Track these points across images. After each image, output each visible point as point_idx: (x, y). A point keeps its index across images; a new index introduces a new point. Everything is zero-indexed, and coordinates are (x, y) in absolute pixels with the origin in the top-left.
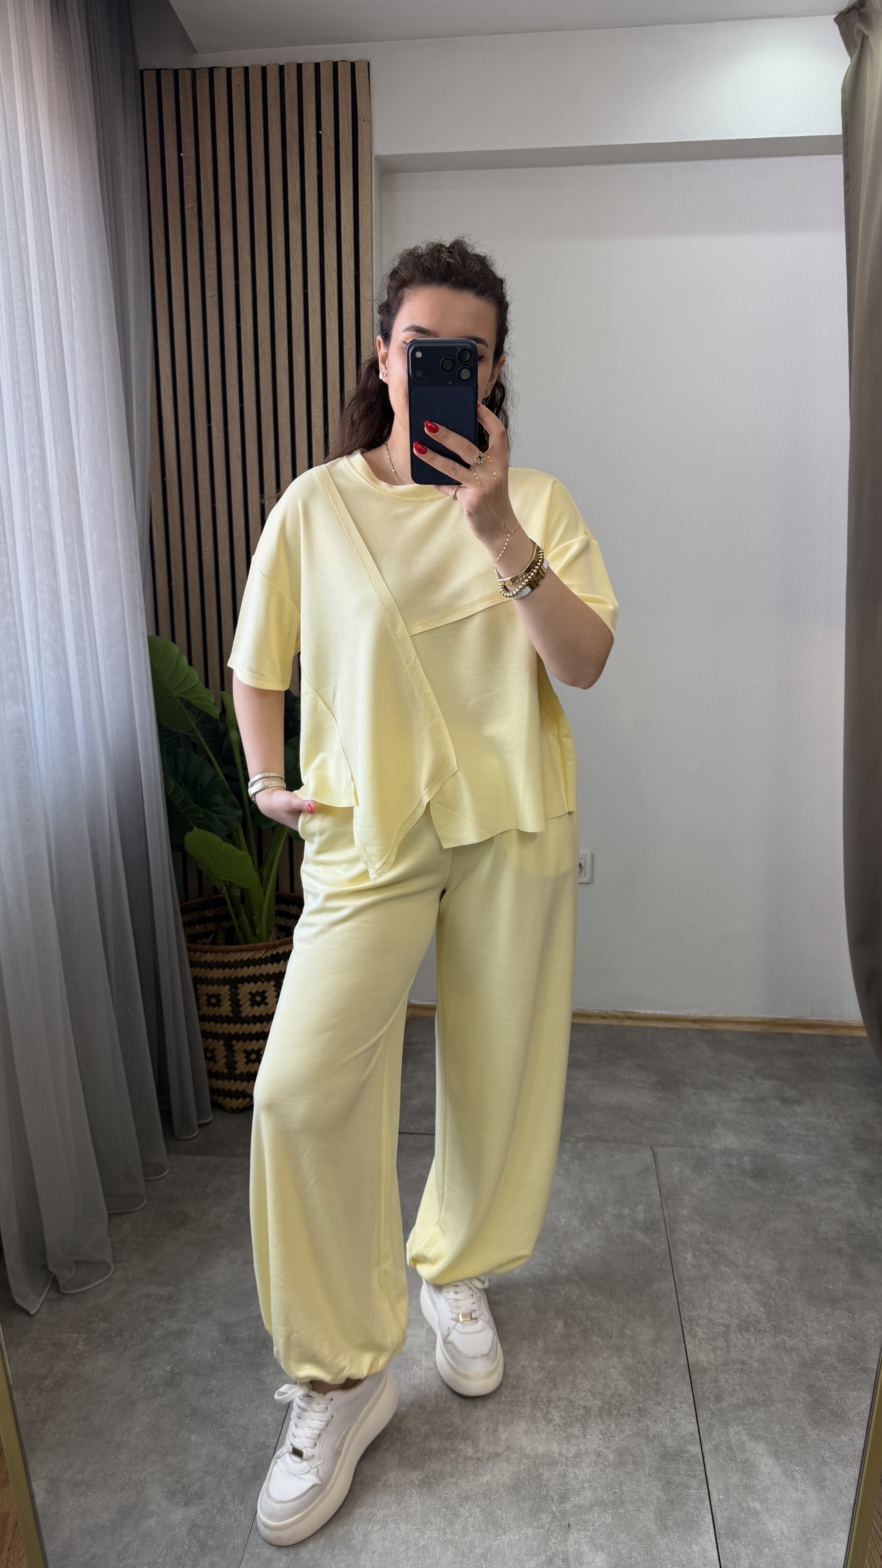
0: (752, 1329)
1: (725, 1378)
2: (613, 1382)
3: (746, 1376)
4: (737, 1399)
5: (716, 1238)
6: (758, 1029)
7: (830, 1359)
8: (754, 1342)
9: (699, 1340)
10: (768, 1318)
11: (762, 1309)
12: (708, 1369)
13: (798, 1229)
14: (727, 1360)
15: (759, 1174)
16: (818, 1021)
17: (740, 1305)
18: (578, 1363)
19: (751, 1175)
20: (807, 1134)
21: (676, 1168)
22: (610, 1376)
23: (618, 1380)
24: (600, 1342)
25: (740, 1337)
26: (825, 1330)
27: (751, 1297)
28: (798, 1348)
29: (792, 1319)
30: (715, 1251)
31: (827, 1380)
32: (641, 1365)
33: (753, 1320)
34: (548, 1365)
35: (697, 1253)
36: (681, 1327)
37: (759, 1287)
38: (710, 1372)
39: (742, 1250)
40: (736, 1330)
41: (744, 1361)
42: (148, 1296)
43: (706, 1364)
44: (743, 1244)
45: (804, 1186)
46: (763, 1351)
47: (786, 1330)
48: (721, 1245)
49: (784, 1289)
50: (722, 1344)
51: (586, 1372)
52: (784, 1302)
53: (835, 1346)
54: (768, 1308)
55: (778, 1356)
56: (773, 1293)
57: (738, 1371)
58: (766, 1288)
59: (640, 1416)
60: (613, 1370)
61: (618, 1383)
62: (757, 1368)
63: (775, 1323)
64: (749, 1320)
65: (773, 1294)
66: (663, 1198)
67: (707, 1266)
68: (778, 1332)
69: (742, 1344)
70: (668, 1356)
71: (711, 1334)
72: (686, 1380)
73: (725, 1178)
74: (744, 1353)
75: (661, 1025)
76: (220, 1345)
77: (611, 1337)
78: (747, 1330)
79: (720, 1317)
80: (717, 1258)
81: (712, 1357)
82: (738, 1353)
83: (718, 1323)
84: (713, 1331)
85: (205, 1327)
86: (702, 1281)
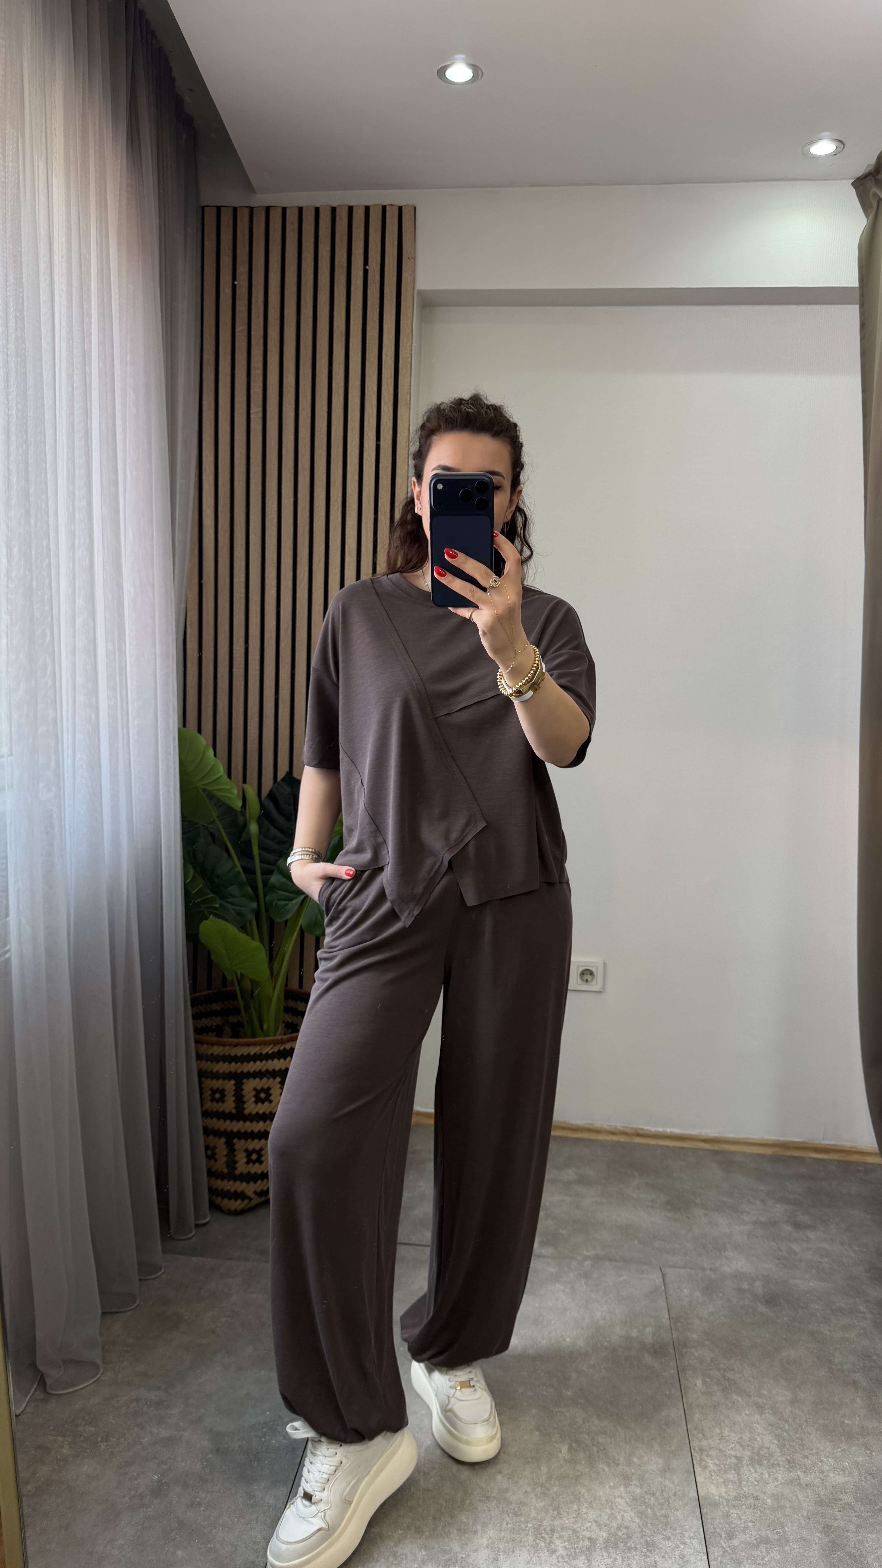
1: (737, 1514)
2: (619, 1512)
3: (759, 1513)
4: (750, 1537)
5: (727, 1365)
6: (769, 1151)
7: (848, 1498)
8: (767, 1477)
9: (710, 1471)
10: (781, 1451)
11: (776, 1442)
12: (719, 1503)
13: (812, 1359)
14: (739, 1494)
15: (771, 1300)
16: (830, 1145)
17: (753, 1437)
18: (583, 1491)
19: (763, 1300)
20: (821, 1260)
21: (685, 1291)
22: (616, 1506)
23: (625, 1511)
24: (607, 1470)
25: (752, 1470)
26: (842, 1468)
27: (764, 1428)
28: (814, 1485)
29: (807, 1454)
30: (726, 1378)
31: (845, 1520)
32: (649, 1496)
33: (766, 1453)
34: (551, 1492)
35: (707, 1380)
36: (690, 1457)
37: (772, 1418)
38: (721, 1507)
39: (753, 1378)
40: (749, 1463)
41: (757, 1497)
42: (137, 1400)
43: (717, 1498)
44: (754, 1372)
45: (818, 1314)
46: (776, 1487)
47: (801, 1465)
48: (732, 1372)
49: (798, 1421)
50: (734, 1477)
51: (592, 1501)
52: (798, 1435)
53: (852, 1485)
54: (781, 1441)
55: (793, 1493)
56: (786, 1425)
57: (751, 1507)
58: (780, 1420)
59: (648, 1550)
60: (620, 1500)
61: (625, 1515)
62: (771, 1504)
63: (789, 1457)
64: (762, 1453)
65: (786, 1427)
66: (672, 1321)
67: (718, 1394)
68: (792, 1467)
69: (755, 1478)
70: (678, 1488)
71: (722, 1466)
72: (696, 1514)
73: (736, 1303)
74: (756, 1487)
75: (671, 1143)
76: (210, 1456)
77: (618, 1465)
78: (760, 1463)
79: (732, 1448)
80: (728, 1386)
81: (724, 1490)
82: (751, 1488)
83: (730, 1454)
84: (724, 1463)
85: (195, 1436)
86: (712, 1409)
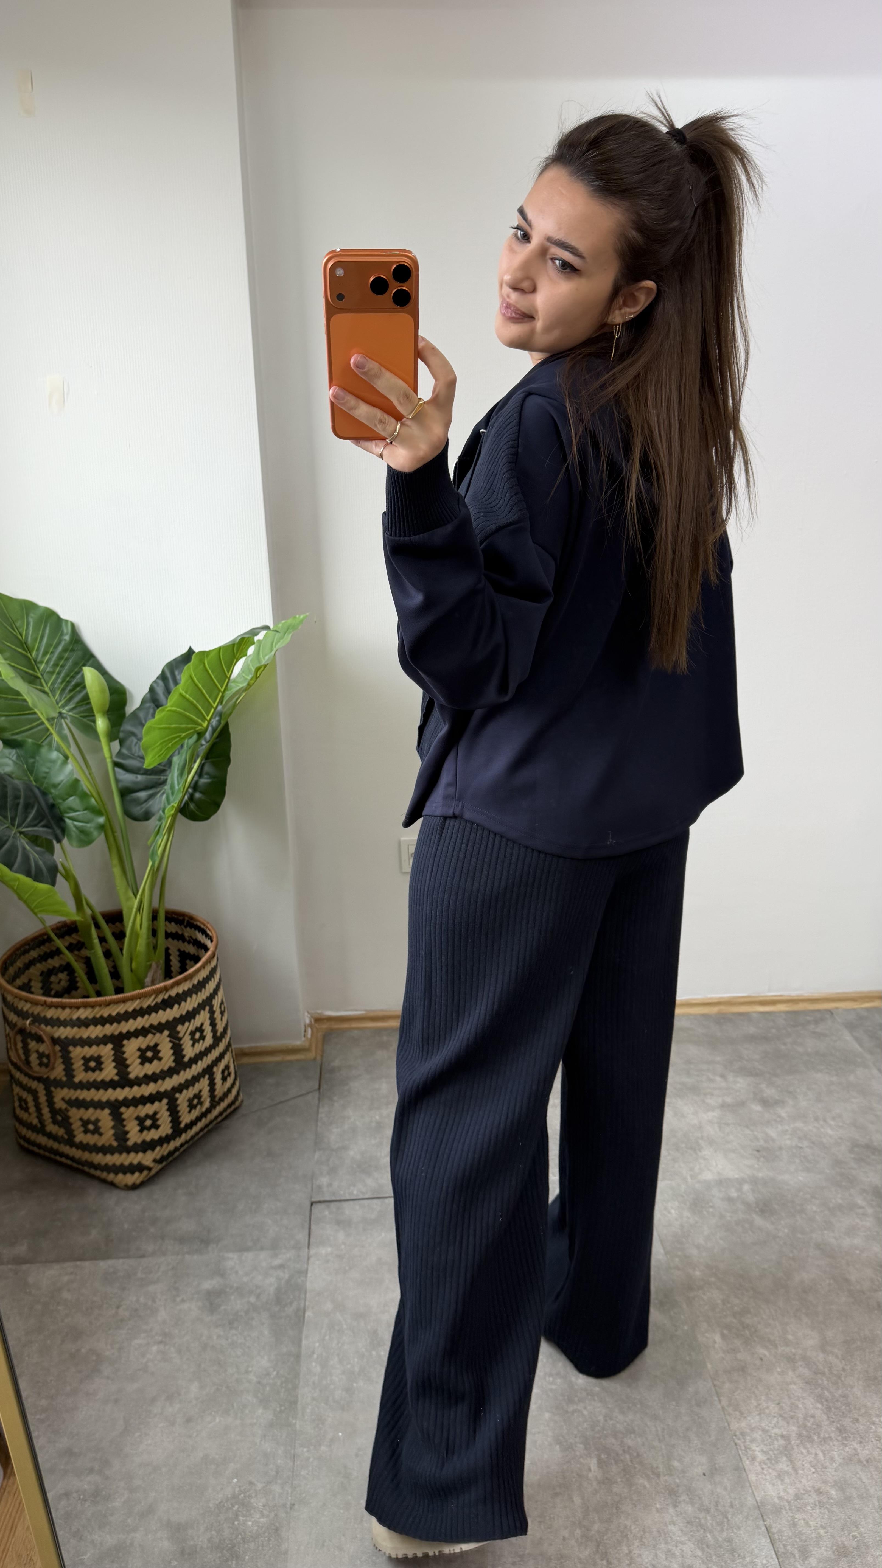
0: (815, 1437)
1: (804, 1519)
2: (676, 1546)
3: (827, 1513)
4: (826, 1550)
5: (742, 1306)
6: (714, 1010)
8: (822, 1458)
9: (760, 1463)
10: (828, 1417)
11: (819, 1406)
12: (782, 1507)
13: (828, 1281)
14: (799, 1490)
15: (765, 1208)
17: (792, 1404)
18: (628, 1523)
19: (757, 1210)
20: (801, 1145)
21: (673, 1211)
22: (671, 1537)
23: (683, 1543)
24: (648, 1486)
25: (804, 1451)
27: (802, 1388)
28: (874, 1458)
29: (856, 1416)
30: (745, 1325)
32: (703, 1514)
33: (813, 1424)
34: (593, 1533)
35: (725, 1332)
36: (734, 1448)
37: (806, 1372)
38: (784, 1512)
39: (773, 1319)
40: (799, 1441)
41: (819, 1489)
43: (776, 1500)
44: (772, 1310)
45: (817, 1217)
46: (835, 1471)
47: (853, 1434)
48: (749, 1316)
49: (835, 1372)
50: (788, 1466)
51: (641, 1537)
52: (840, 1392)
54: (825, 1403)
55: (855, 1475)
56: (824, 1379)
57: (816, 1505)
58: (816, 1373)
60: (671, 1528)
61: (685, 1548)
62: (836, 1497)
64: (809, 1424)
65: (826, 1382)
67: (742, 1350)
68: (846, 1438)
69: (811, 1462)
71: (771, 1452)
72: (761, 1529)
73: (729, 1218)
74: (815, 1475)
77: (658, 1475)
78: (810, 1440)
79: (775, 1424)
80: (750, 1337)
81: (781, 1487)
82: (809, 1477)
83: (776, 1434)
84: (772, 1447)
86: (741, 1373)
